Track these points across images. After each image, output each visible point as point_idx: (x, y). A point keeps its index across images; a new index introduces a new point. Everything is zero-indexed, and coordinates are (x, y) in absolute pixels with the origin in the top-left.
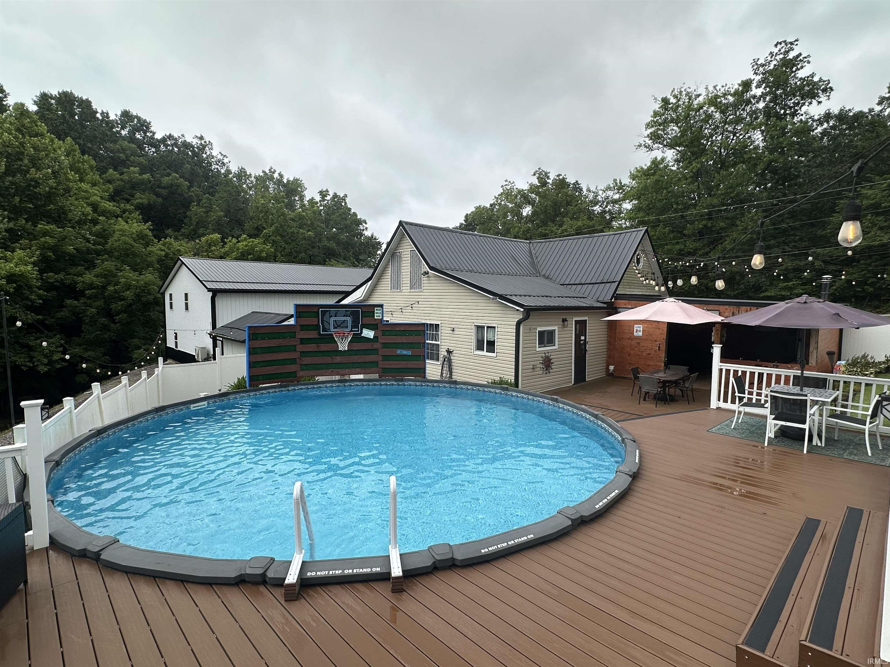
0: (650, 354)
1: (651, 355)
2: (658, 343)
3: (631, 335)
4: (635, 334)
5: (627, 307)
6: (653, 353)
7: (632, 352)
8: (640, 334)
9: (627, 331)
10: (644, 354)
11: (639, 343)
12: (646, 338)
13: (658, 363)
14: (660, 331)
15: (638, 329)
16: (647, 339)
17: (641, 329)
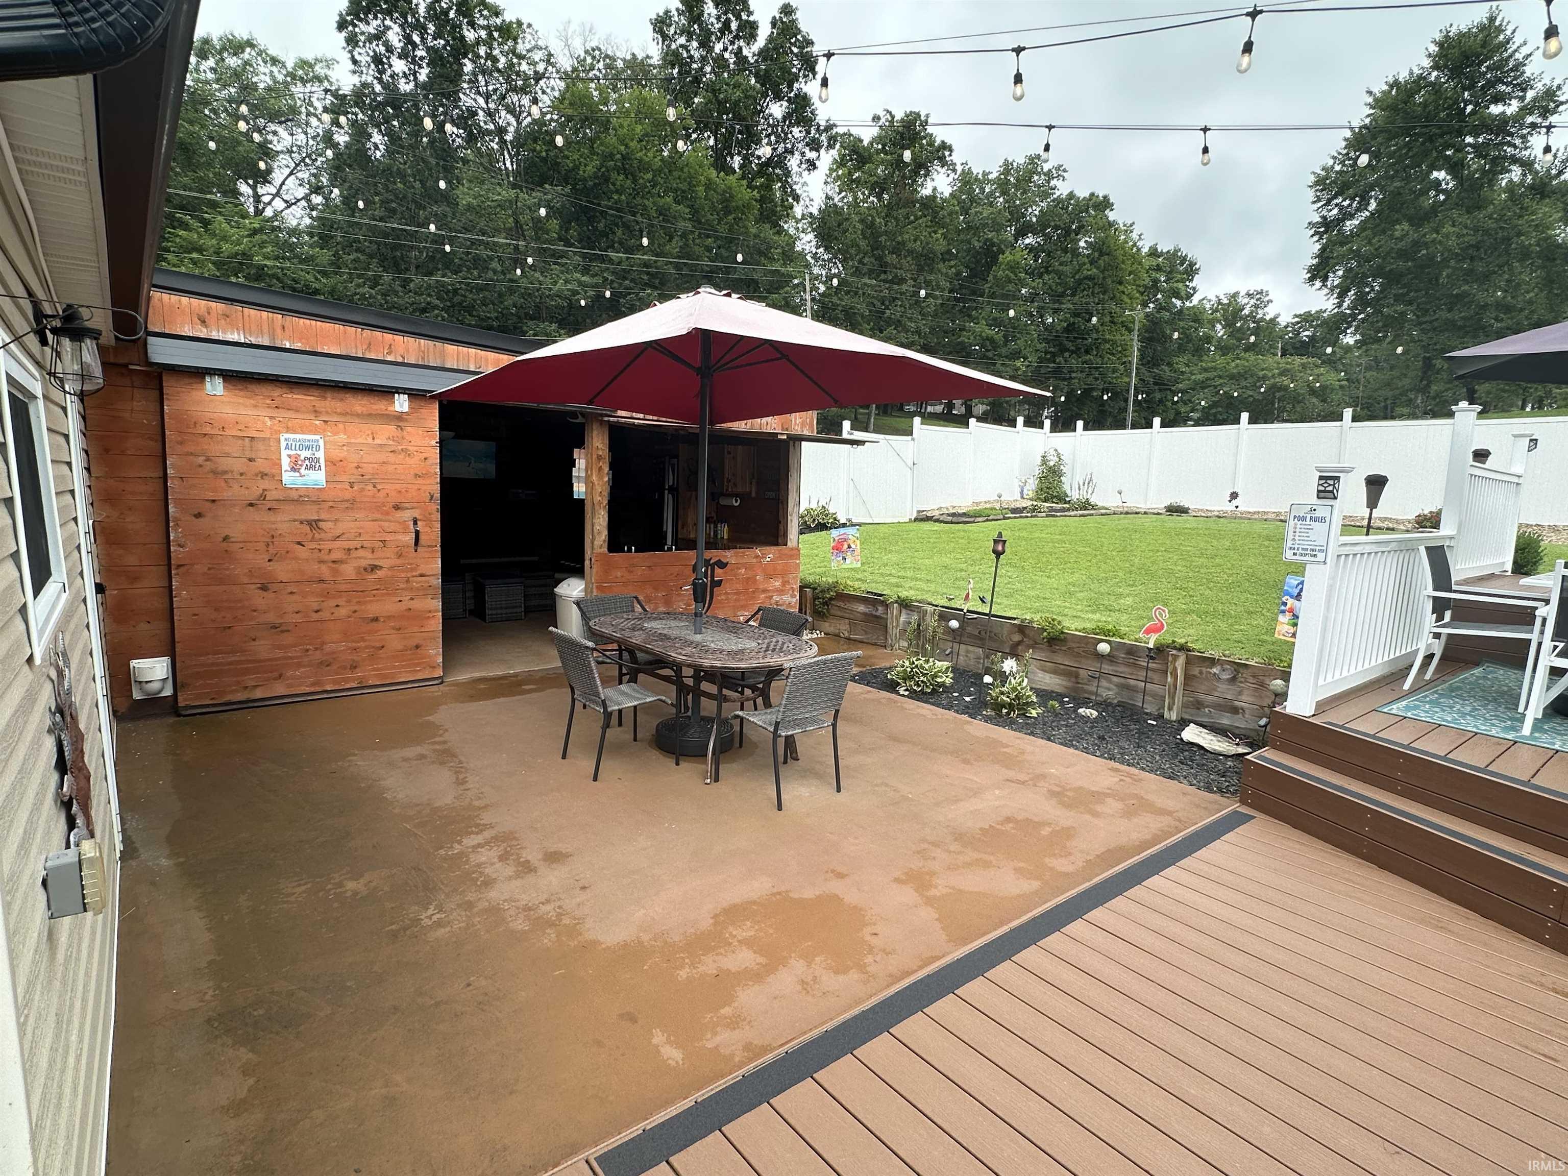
0: (374, 568)
1: (379, 574)
2: (407, 515)
3: (265, 484)
4: (289, 478)
5: (215, 335)
6: (387, 559)
7: (281, 571)
8: (317, 478)
9: (237, 465)
10: (348, 570)
11: (314, 524)
12: (348, 495)
13: (417, 604)
14: (414, 461)
15: (304, 454)
16: (353, 501)
17: (321, 455)
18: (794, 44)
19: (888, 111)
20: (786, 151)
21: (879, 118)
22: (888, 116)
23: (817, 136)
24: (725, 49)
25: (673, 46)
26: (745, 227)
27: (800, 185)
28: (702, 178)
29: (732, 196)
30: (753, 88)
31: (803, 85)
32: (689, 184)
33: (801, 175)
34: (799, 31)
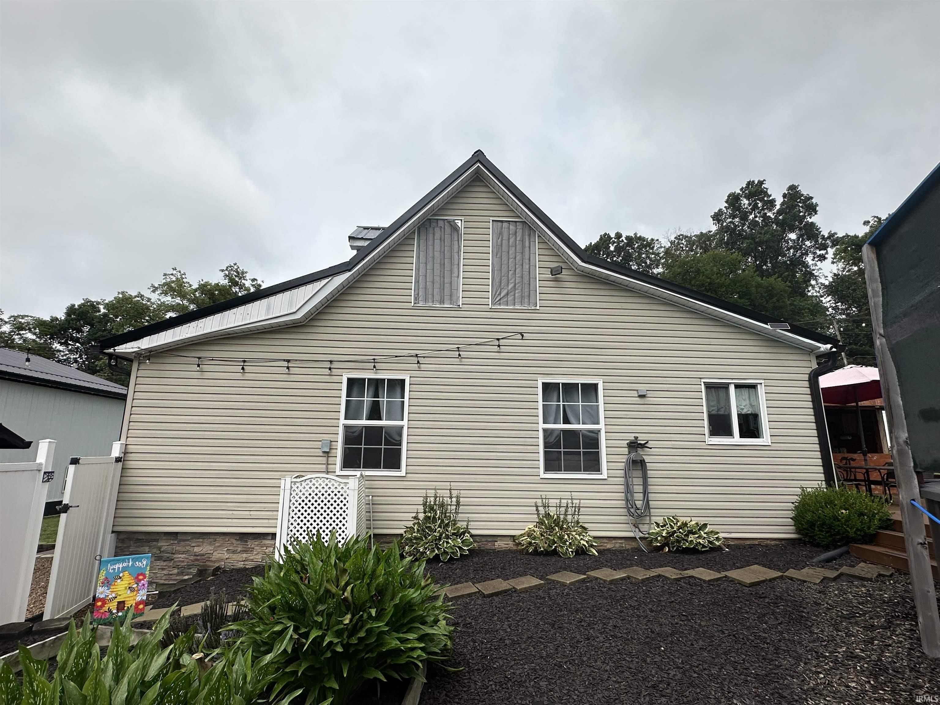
18: (800, 202)
19: (875, 217)
20: (803, 254)
21: (869, 222)
22: (876, 219)
23: (823, 242)
24: (756, 217)
25: (725, 224)
26: (783, 302)
27: (816, 271)
28: (753, 283)
29: (773, 288)
30: (776, 231)
31: (809, 219)
32: (746, 288)
33: (816, 265)
34: (802, 195)
